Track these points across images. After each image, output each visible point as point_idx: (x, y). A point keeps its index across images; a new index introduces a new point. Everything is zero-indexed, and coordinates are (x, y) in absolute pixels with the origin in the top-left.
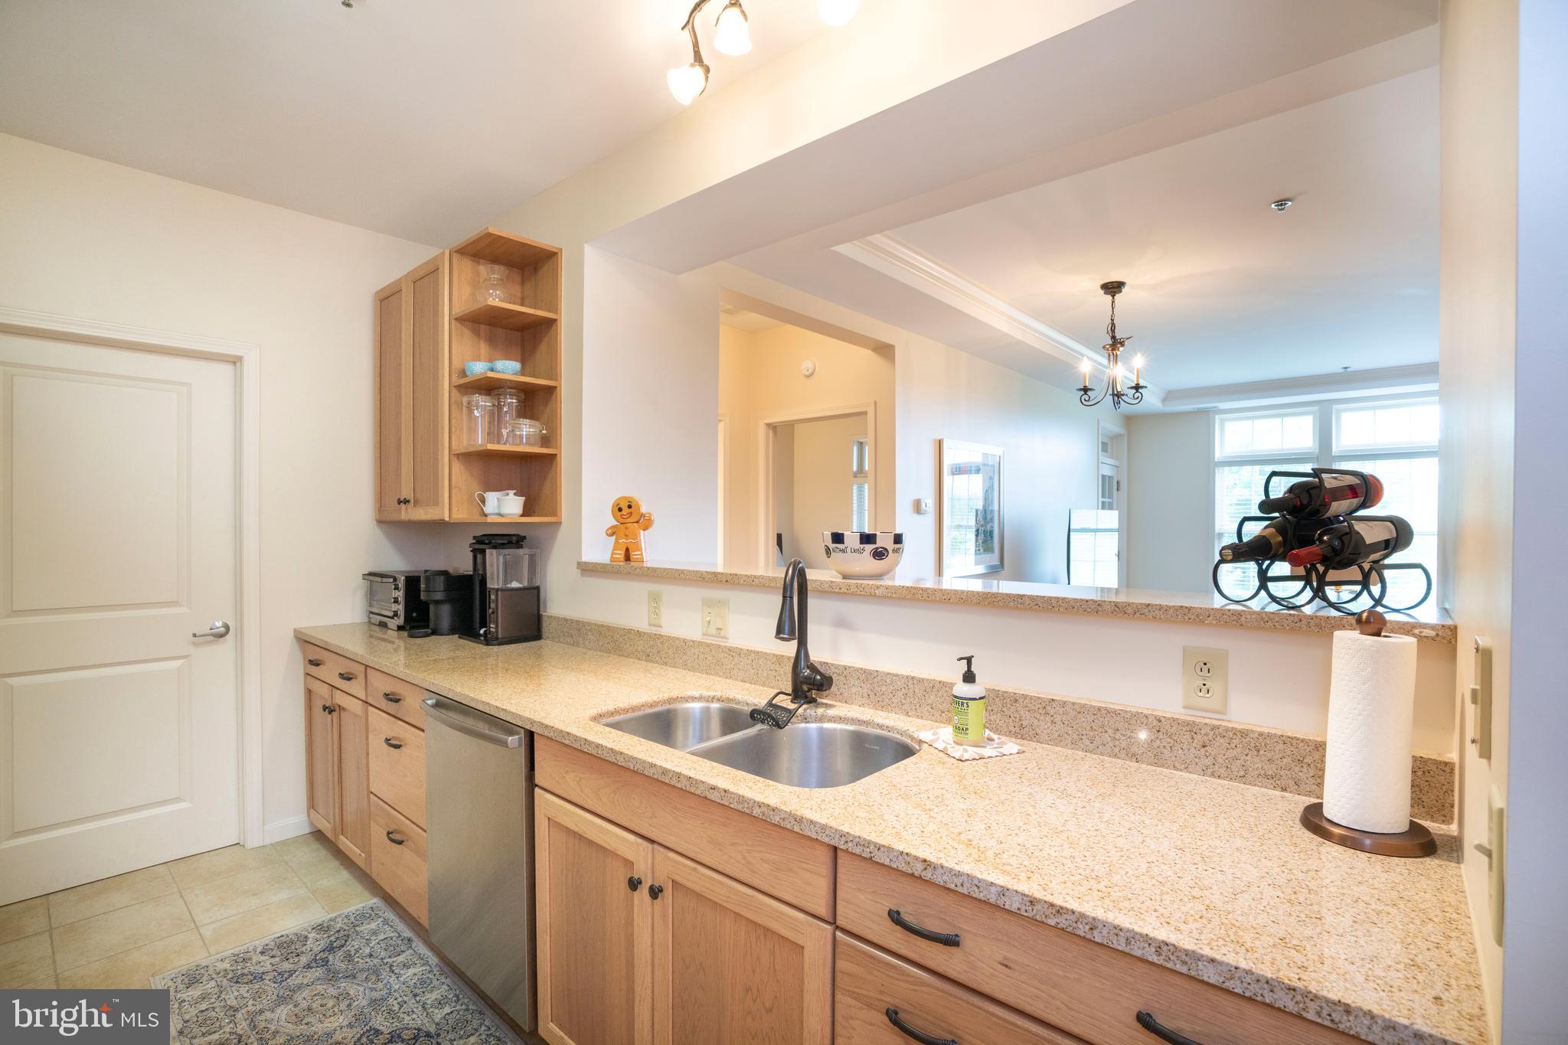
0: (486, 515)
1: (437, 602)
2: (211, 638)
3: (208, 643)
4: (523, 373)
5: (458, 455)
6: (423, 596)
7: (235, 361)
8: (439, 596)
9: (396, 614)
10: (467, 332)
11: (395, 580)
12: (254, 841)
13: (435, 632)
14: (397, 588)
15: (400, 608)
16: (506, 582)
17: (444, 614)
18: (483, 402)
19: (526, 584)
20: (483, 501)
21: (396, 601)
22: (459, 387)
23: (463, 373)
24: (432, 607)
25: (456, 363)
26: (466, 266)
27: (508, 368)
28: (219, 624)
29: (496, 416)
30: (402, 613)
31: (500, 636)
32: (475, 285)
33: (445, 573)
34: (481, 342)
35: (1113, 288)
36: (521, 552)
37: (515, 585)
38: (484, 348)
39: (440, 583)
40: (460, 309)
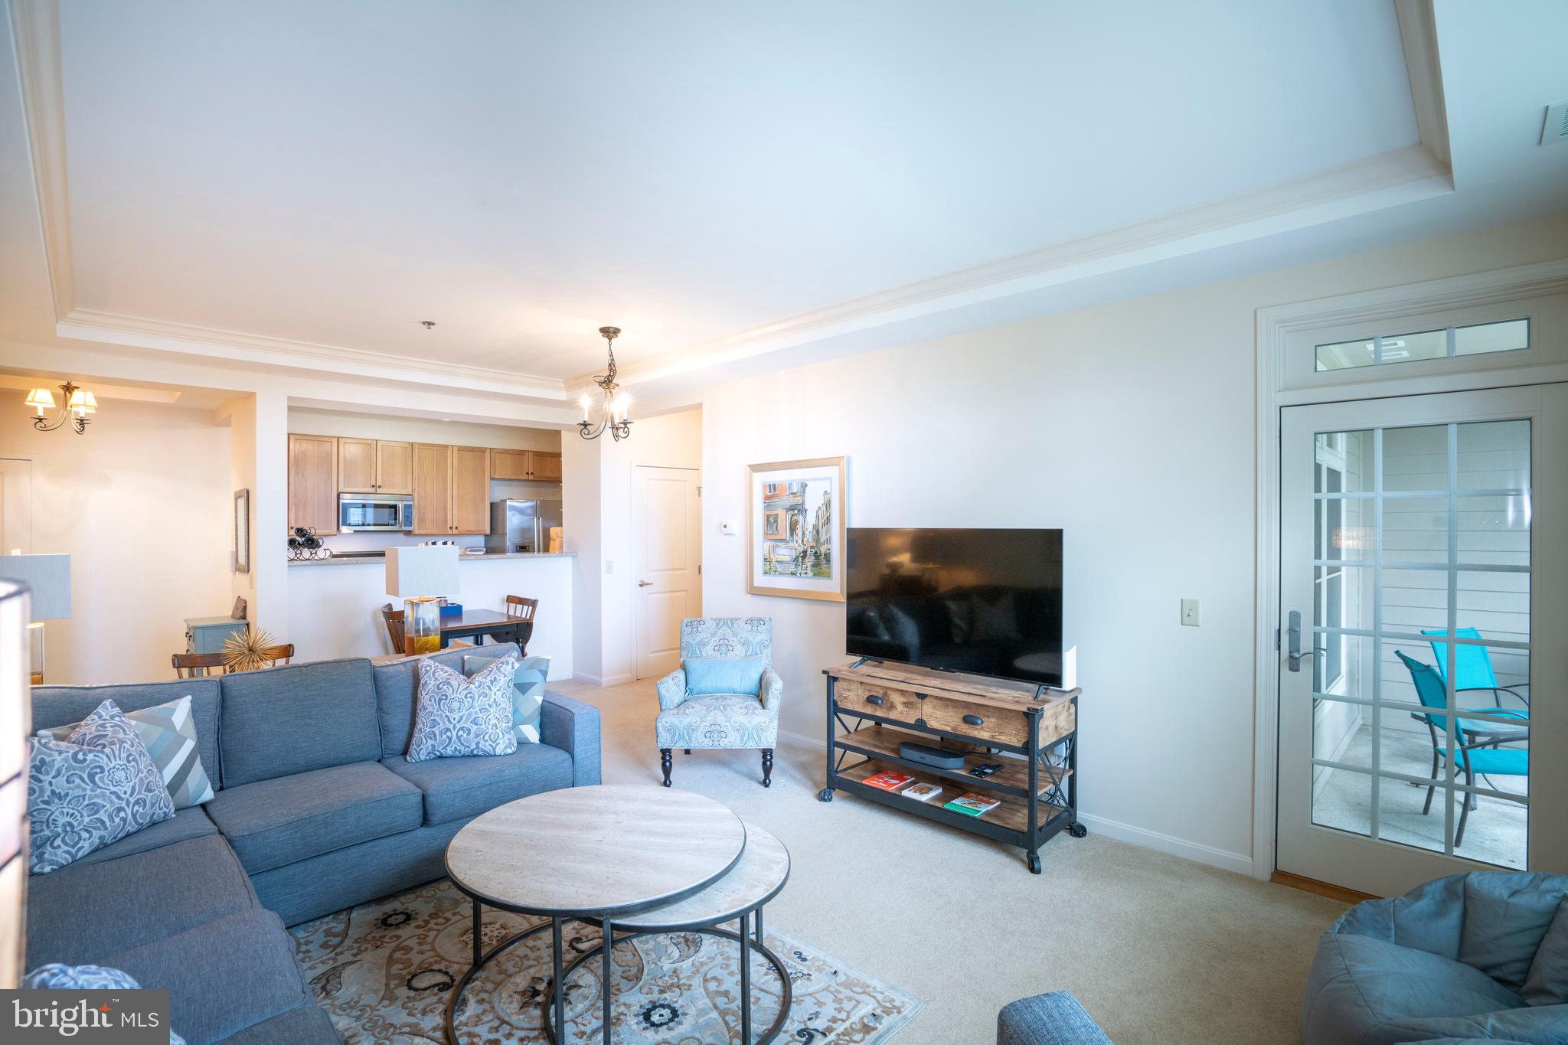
35: (609, 332)
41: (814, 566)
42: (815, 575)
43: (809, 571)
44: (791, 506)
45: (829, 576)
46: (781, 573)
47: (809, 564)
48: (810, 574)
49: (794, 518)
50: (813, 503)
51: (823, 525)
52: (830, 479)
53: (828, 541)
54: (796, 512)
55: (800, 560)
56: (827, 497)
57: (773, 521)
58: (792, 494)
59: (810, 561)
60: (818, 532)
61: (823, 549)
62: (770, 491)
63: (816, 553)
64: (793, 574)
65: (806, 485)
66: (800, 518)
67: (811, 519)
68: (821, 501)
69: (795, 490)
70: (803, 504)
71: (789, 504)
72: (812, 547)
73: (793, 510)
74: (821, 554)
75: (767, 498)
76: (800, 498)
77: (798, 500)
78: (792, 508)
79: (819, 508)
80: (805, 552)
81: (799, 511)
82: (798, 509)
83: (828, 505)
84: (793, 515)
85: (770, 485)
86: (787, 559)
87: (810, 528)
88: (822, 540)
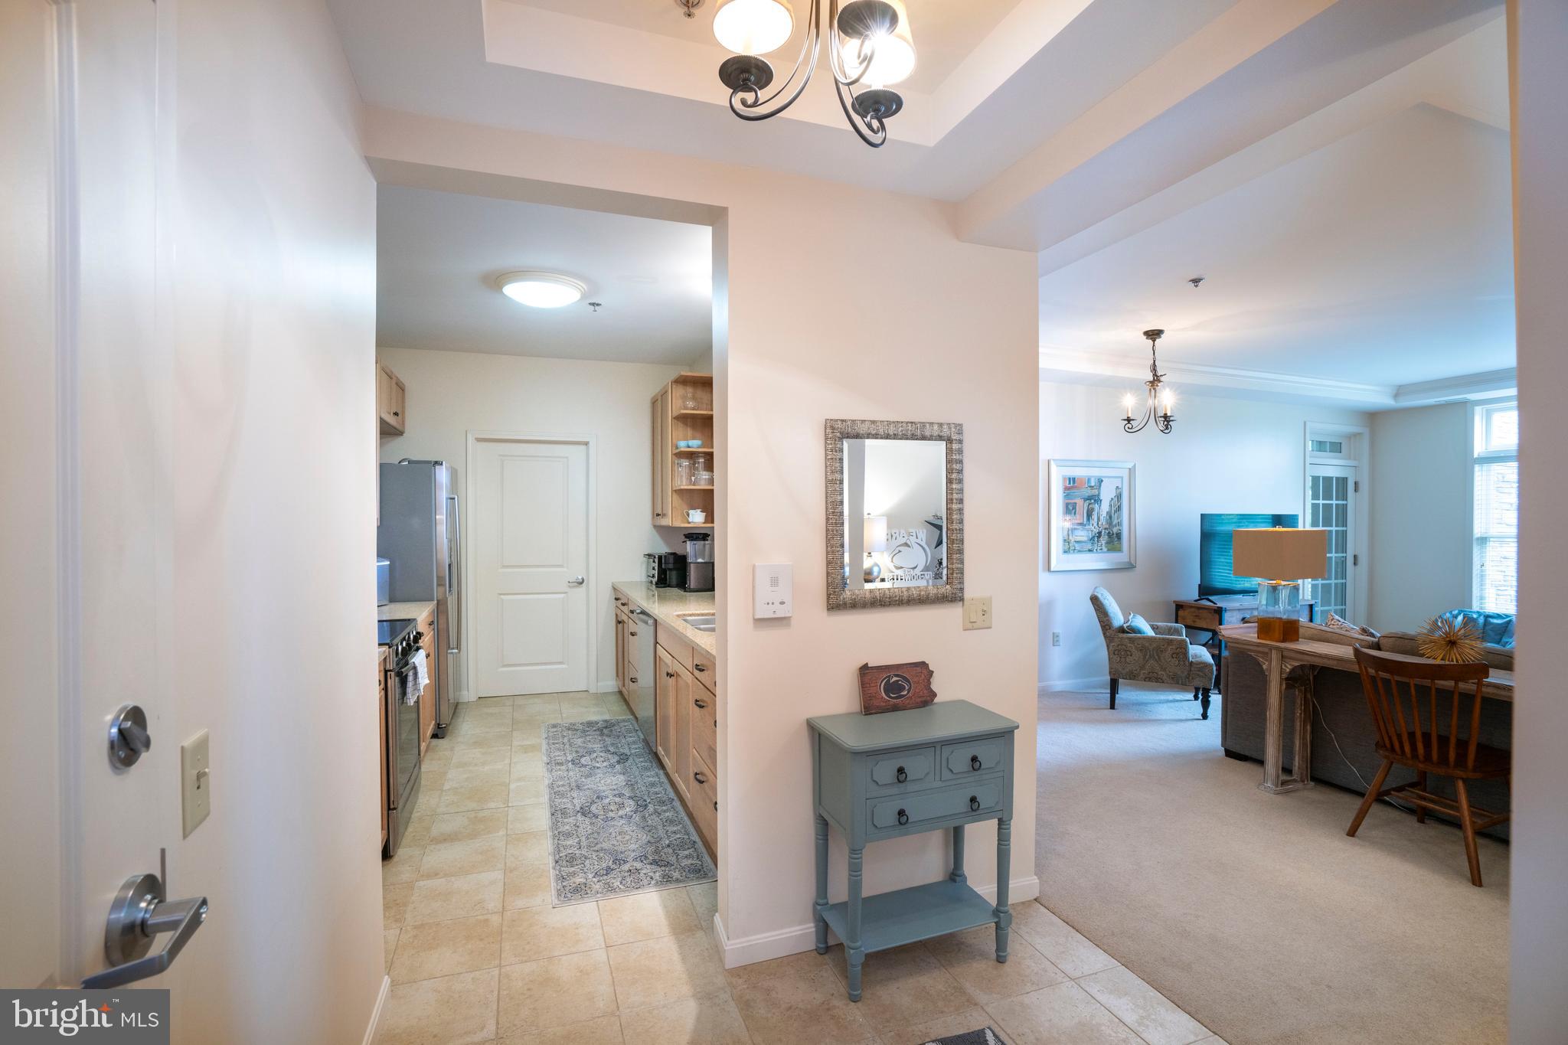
0: (689, 523)
1: (670, 570)
2: (576, 584)
3: (574, 586)
4: (702, 446)
5: (675, 491)
6: (663, 567)
7: (586, 444)
8: (671, 566)
9: (653, 576)
10: (680, 424)
11: (655, 557)
12: (593, 690)
13: (669, 586)
14: (654, 562)
15: (656, 572)
16: (696, 559)
17: (673, 576)
18: (686, 463)
19: (706, 560)
20: (688, 515)
21: (654, 569)
22: (676, 454)
23: (677, 448)
24: (668, 572)
25: (674, 441)
26: (680, 391)
27: (695, 444)
28: (580, 577)
29: (693, 468)
30: (656, 575)
31: (692, 587)
32: (684, 398)
33: (674, 554)
34: (689, 429)
35: (1153, 335)
36: (707, 542)
37: (700, 560)
38: (690, 432)
39: (671, 560)
40: (675, 414)
41: (1107, 543)
42: (1108, 550)
43: (1104, 547)
44: (1089, 496)
45: (1120, 550)
46: (1079, 551)
47: (1103, 542)
48: (1105, 549)
49: (1090, 506)
50: (1107, 494)
51: (1115, 512)
52: (1122, 478)
53: (1119, 524)
54: (1093, 501)
55: (1096, 539)
56: (1118, 491)
57: (1071, 508)
58: (1090, 487)
59: (1104, 540)
60: (1110, 517)
61: (1115, 530)
62: (1070, 483)
63: (1109, 533)
64: (1090, 551)
65: (1102, 481)
66: (1096, 506)
67: (1105, 507)
68: (1113, 494)
69: (1093, 484)
70: (1099, 495)
71: (1087, 494)
72: (1105, 529)
73: (1090, 500)
74: (1113, 534)
75: (1066, 489)
76: (1096, 491)
77: (1096, 492)
78: (1089, 498)
79: (1112, 499)
80: (1100, 533)
81: (1095, 500)
82: (1095, 499)
83: (1119, 497)
84: (1090, 504)
85: (1070, 479)
86: (1085, 539)
87: (1105, 514)
88: (1114, 523)
